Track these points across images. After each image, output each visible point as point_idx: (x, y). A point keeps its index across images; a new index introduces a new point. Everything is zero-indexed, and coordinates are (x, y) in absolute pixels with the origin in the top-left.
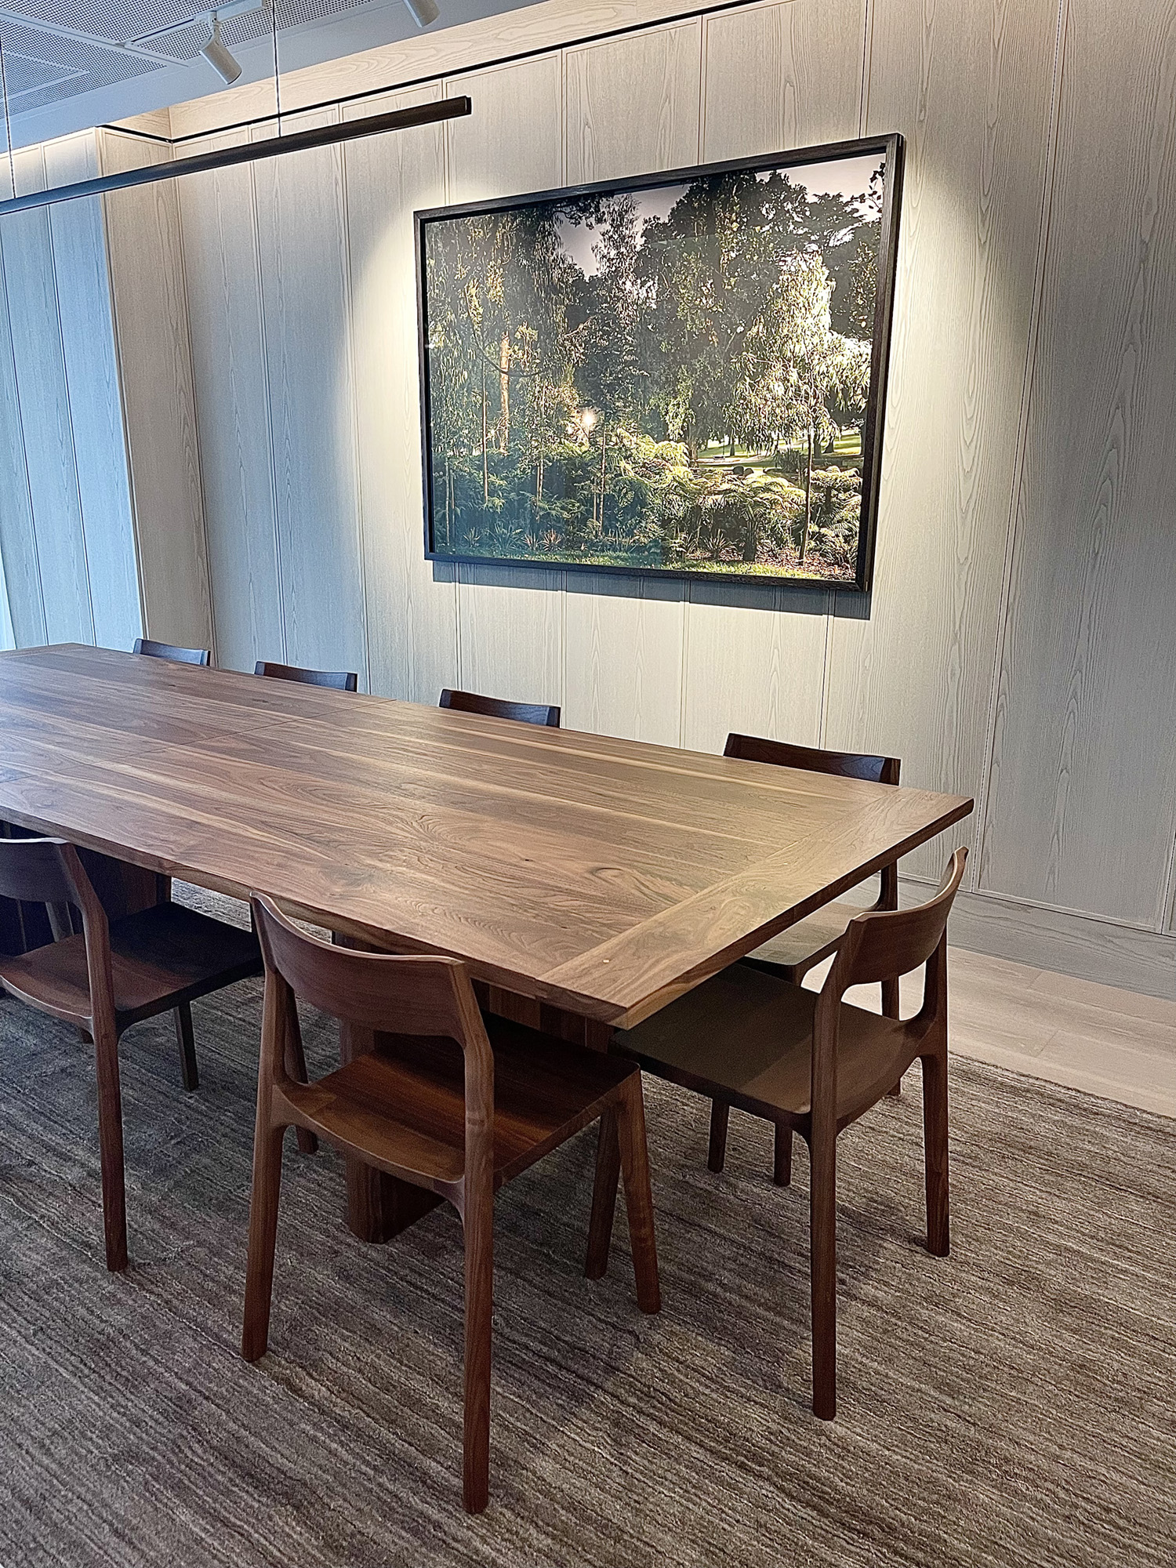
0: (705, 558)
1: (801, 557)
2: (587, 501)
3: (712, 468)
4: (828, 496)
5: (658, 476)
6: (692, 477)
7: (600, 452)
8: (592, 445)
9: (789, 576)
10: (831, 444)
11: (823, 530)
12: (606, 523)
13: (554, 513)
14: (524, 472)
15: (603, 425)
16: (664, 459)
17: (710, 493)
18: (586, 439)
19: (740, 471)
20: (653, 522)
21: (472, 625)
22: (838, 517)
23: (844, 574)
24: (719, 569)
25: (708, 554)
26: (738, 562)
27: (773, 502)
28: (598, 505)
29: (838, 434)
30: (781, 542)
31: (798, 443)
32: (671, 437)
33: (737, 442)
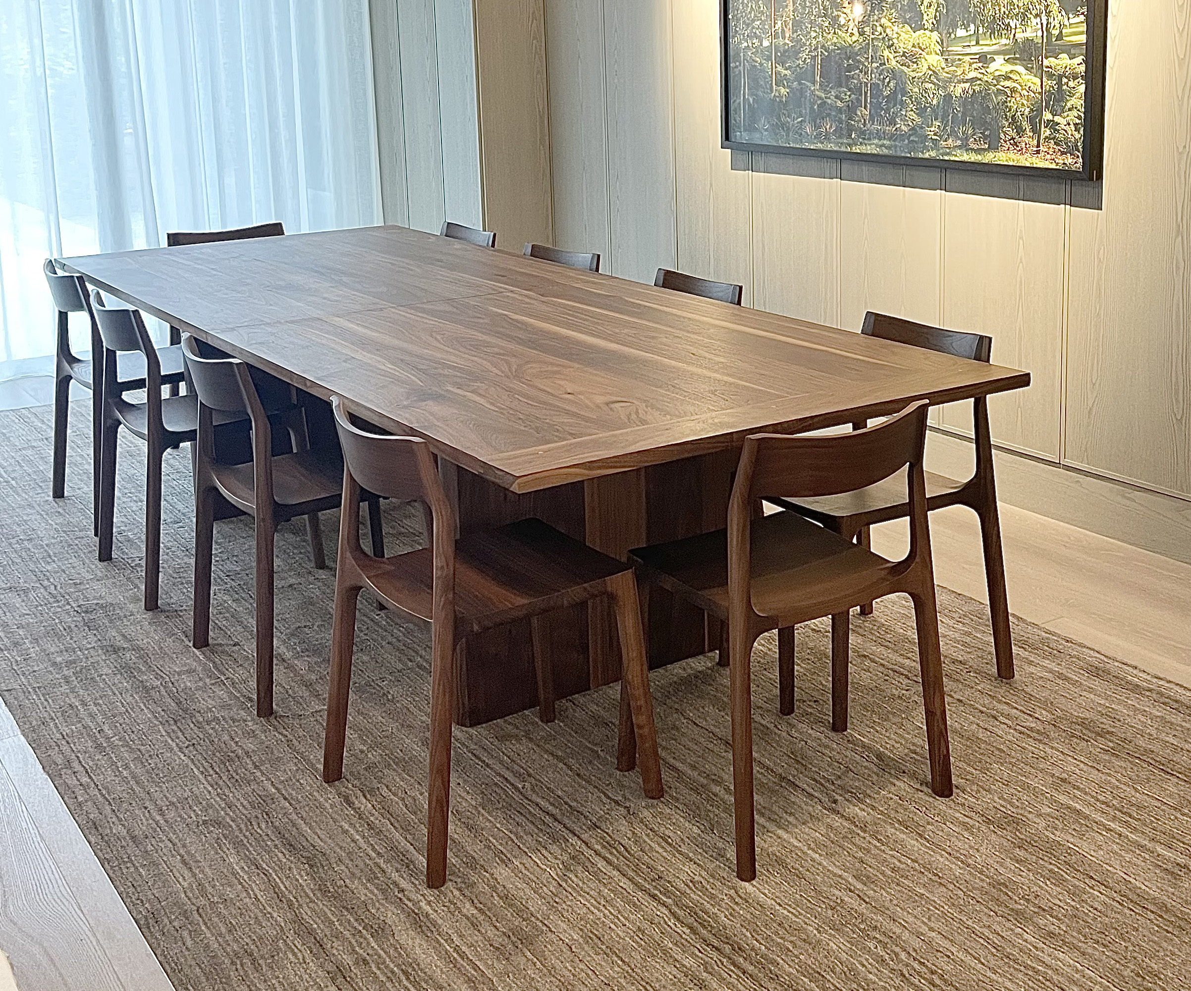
0: (956, 146)
1: (1038, 146)
2: (857, 90)
3: (960, 57)
4: (1060, 83)
5: (915, 65)
6: (944, 65)
7: (867, 41)
8: (860, 35)
9: (1028, 165)
10: (1061, 32)
11: (1057, 119)
12: (872, 111)
13: (829, 101)
14: (804, 62)
15: (869, 16)
16: (920, 48)
17: (959, 82)
18: (856, 29)
19: (984, 59)
20: (912, 110)
21: (762, 212)
22: (1069, 105)
23: (1076, 163)
24: (968, 157)
25: (959, 143)
26: (984, 150)
27: (1013, 90)
28: (866, 93)
29: (1066, 23)
30: (1020, 131)
31: (1031, 32)
32: (926, 27)
33: (981, 32)
